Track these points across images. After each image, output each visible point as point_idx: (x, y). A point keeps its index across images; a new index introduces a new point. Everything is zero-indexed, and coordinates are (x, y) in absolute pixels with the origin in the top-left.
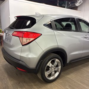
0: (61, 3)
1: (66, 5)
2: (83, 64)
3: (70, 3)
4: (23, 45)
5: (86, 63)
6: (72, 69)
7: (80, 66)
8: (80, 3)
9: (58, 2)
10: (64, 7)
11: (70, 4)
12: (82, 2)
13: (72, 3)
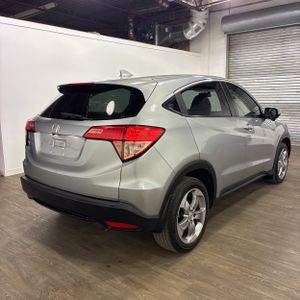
0: (139, 29)
1: (156, 37)
2: (241, 198)
3: (167, 30)
4: (124, 161)
5: (249, 197)
6: (221, 214)
7: (236, 206)
8: (196, 31)
9: (131, 24)
10: (152, 42)
11: (168, 33)
12: (203, 28)
13: (174, 29)
